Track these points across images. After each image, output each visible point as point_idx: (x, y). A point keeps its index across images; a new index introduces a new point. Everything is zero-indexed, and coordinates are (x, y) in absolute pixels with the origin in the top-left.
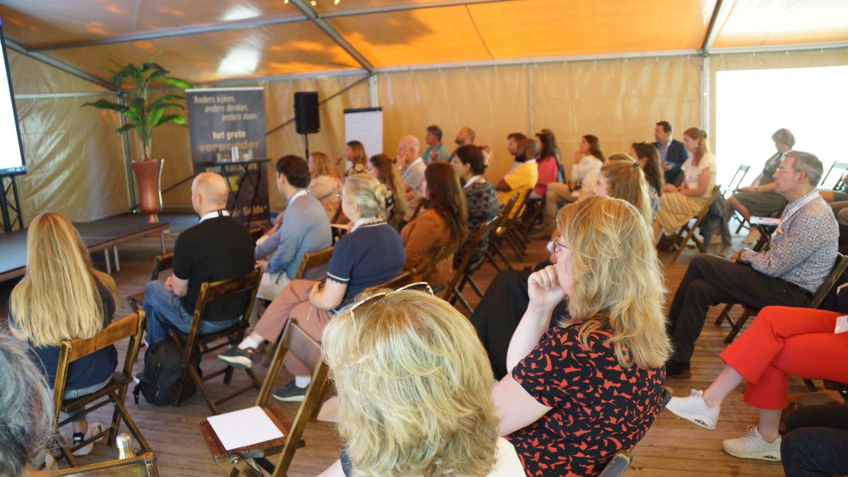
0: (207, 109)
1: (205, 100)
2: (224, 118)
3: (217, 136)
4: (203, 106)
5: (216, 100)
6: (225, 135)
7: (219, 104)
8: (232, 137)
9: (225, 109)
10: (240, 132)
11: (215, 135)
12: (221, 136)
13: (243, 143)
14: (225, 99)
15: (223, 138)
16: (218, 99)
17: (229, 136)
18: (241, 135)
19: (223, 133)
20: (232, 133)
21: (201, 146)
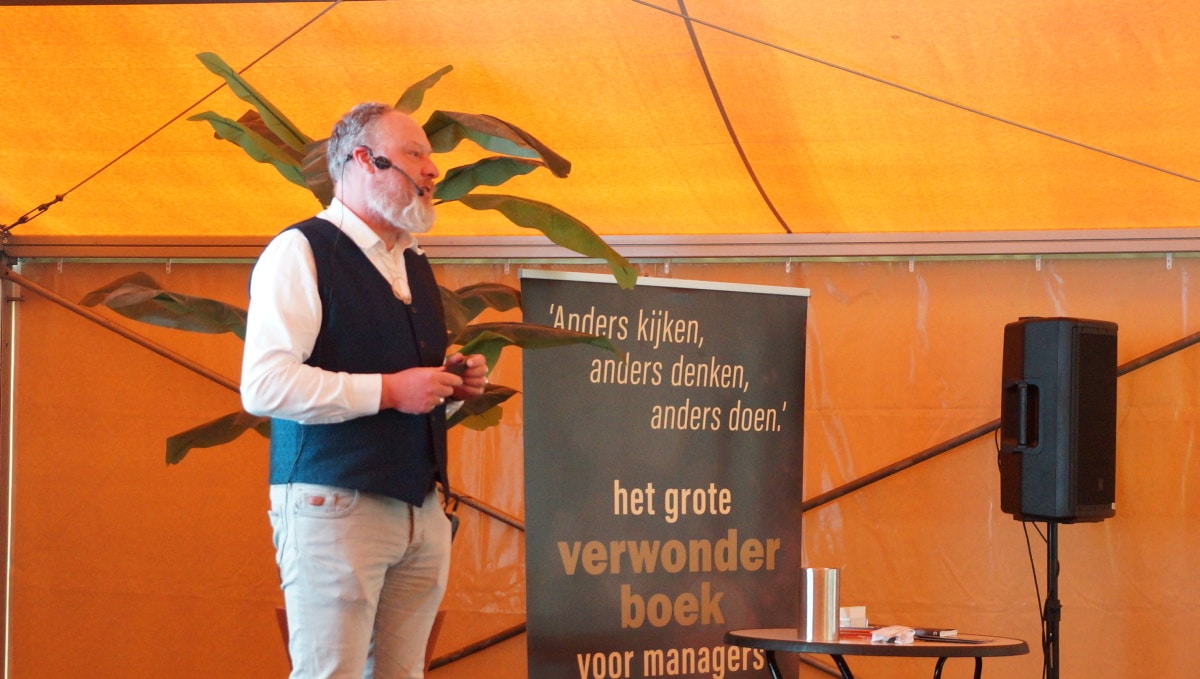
0: (598, 372)
3: (628, 500)
5: (632, 327)
6: (659, 501)
8: (684, 512)
9: (666, 373)
10: (712, 491)
11: (621, 496)
12: (645, 504)
13: (721, 544)
14: (666, 329)
15: (651, 512)
16: (641, 328)
17: (672, 507)
18: (717, 507)
19: (650, 490)
20: (686, 493)
21: (563, 546)
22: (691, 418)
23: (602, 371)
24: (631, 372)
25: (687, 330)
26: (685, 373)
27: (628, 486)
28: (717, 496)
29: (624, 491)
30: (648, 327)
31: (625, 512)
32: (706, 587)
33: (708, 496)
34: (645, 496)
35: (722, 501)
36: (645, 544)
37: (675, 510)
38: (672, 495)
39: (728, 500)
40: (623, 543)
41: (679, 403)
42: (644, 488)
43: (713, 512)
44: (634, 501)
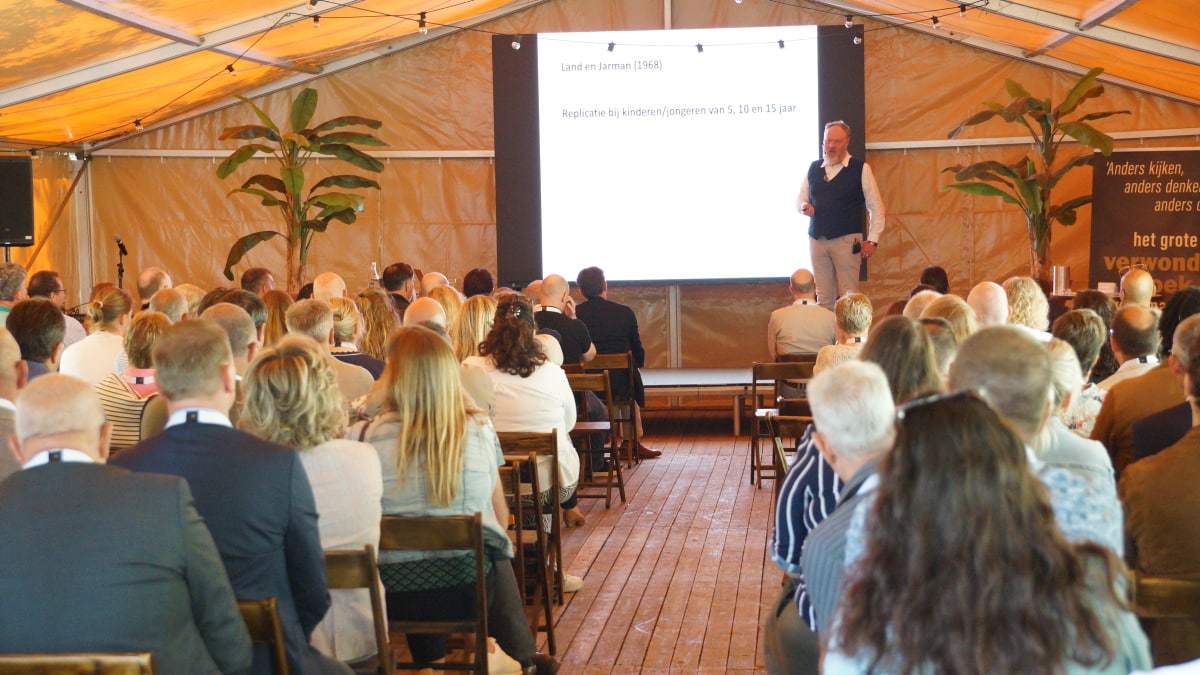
1: (1128, 169)
2: (1159, 206)
3: (1141, 241)
4: (1122, 181)
5: (1147, 169)
6: (1157, 241)
7: (1151, 178)
8: (1171, 245)
9: (1163, 188)
10: (1186, 237)
11: (1138, 239)
12: (1150, 242)
13: (1191, 260)
14: (1165, 169)
15: (1153, 245)
16: (1151, 169)
17: (1164, 243)
18: (1189, 243)
19: (1153, 236)
20: (1172, 238)
21: (1107, 259)
22: (1175, 206)
23: (1129, 188)
24: (1145, 188)
25: (1176, 168)
26: (1173, 187)
27: (1142, 234)
28: (1189, 240)
29: (1139, 237)
30: (1155, 169)
31: (1139, 245)
32: (1182, 278)
33: (1184, 239)
34: (1150, 239)
35: (1192, 241)
36: (1149, 259)
37: (1166, 245)
38: (1165, 239)
39: (1196, 241)
40: (1138, 258)
41: (1169, 200)
42: (1149, 235)
43: (1187, 246)
44: (1144, 241)
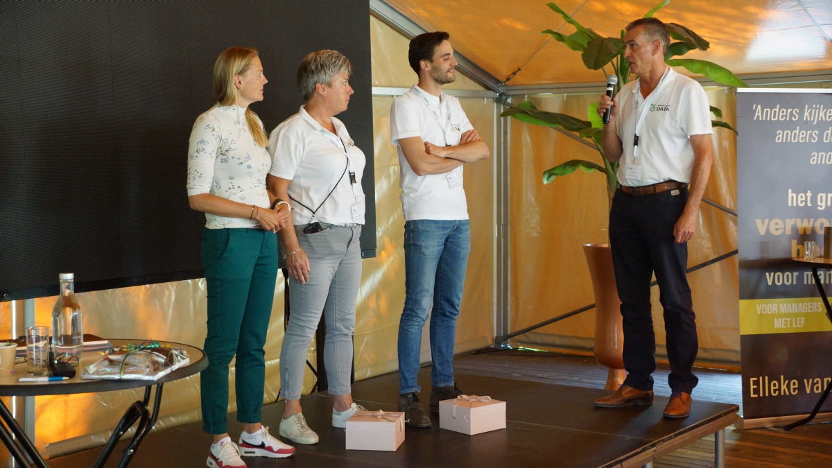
0: (780, 137)
1: (779, 114)
2: (816, 158)
3: (795, 199)
4: (770, 128)
5: (801, 114)
6: (814, 200)
7: (806, 125)
8: (829, 205)
9: (820, 136)
11: (792, 197)
12: (806, 201)
14: (821, 114)
15: (809, 204)
16: (806, 114)
17: (821, 202)
19: (809, 194)
20: (830, 196)
21: (758, 222)
23: (783, 136)
24: (799, 136)
27: (796, 192)
29: (794, 195)
30: (810, 114)
31: (795, 205)
34: (806, 197)
37: (824, 204)
38: (822, 197)
40: (793, 220)
41: (827, 151)
42: (805, 193)
44: (800, 199)
